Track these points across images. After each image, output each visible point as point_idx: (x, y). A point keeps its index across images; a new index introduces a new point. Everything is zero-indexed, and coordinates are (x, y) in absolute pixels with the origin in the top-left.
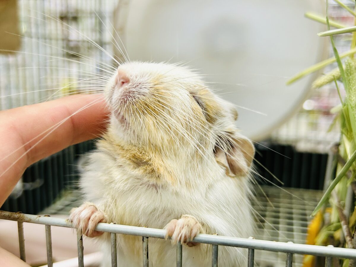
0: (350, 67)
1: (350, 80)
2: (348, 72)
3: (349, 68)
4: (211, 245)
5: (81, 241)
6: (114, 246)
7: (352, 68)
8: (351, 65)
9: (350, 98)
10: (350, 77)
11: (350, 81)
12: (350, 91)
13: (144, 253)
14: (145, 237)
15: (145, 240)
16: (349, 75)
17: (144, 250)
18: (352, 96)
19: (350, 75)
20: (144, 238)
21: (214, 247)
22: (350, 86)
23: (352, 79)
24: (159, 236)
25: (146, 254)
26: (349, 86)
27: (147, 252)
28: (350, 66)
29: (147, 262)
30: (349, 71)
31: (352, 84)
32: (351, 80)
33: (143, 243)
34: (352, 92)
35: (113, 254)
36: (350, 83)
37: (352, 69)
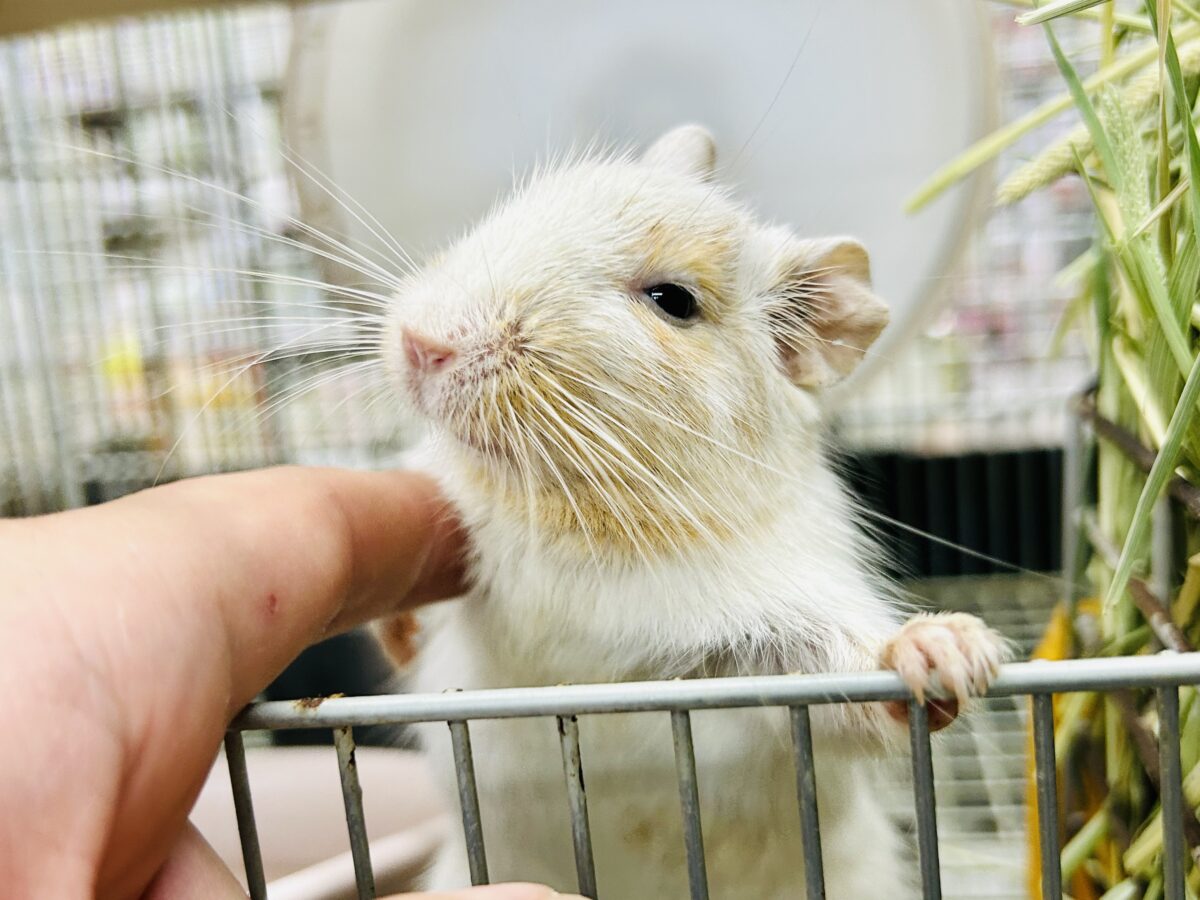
0: (1120, 113)
1: (1124, 153)
2: (1115, 131)
3: (1117, 117)
4: (787, 708)
5: (351, 767)
6: (465, 765)
7: (1126, 115)
8: (1122, 105)
9: (1133, 210)
10: (1126, 144)
11: (1127, 157)
12: (1131, 186)
13: (569, 772)
14: (567, 717)
15: (568, 725)
16: (1120, 136)
17: (569, 762)
18: (1140, 202)
19: (1124, 137)
20: (564, 720)
21: (796, 716)
22: (1128, 172)
23: (1132, 150)
24: (615, 704)
25: (577, 775)
26: (1125, 173)
27: (577, 766)
28: (1119, 109)
29: (582, 803)
30: (1120, 125)
31: (1133, 166)
32: (1128, 152)
33: (562, 740)
34: (1136, 190)
35: (466, 794)
36: (1125, 162)
37: (1126, 118)
